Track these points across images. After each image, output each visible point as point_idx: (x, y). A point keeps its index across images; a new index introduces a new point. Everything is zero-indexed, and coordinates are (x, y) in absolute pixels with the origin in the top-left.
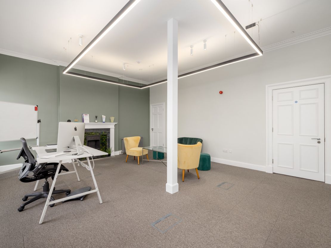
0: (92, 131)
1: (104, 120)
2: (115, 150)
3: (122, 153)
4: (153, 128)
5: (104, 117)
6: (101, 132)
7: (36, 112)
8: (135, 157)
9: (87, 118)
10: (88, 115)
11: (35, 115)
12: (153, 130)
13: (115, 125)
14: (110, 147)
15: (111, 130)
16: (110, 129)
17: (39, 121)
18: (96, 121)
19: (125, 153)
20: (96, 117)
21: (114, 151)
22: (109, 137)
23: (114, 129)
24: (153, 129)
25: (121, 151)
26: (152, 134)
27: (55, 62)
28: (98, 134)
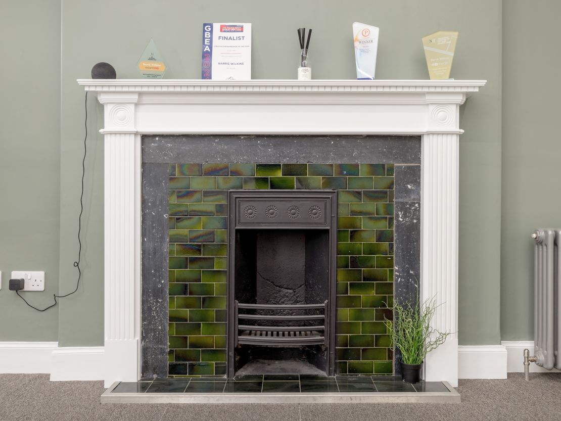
3: (534, 368)
5: (367, 38)
6: (341, 167)
9: (233, 52)
10: (248, 27)
13: (466, 109)
15: (427, 145)
22: (414, 211)
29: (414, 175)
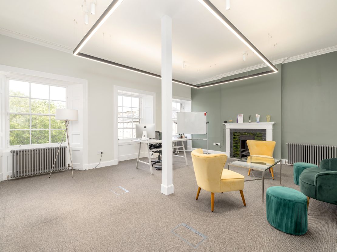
0: (245, 131)
1: (258, 120)
5: (258, 116)
6: (255, 133)
7: (206, 116)
9: (241, 118)
10: (243, 115)
11: (205, 119)
16: (266, 129)
17: (207, 123)
18: (250, 121)
20: (250, 117)
25: (284, 160)
27: (217, 77)
28: (252, 134)
29: (265, 134)
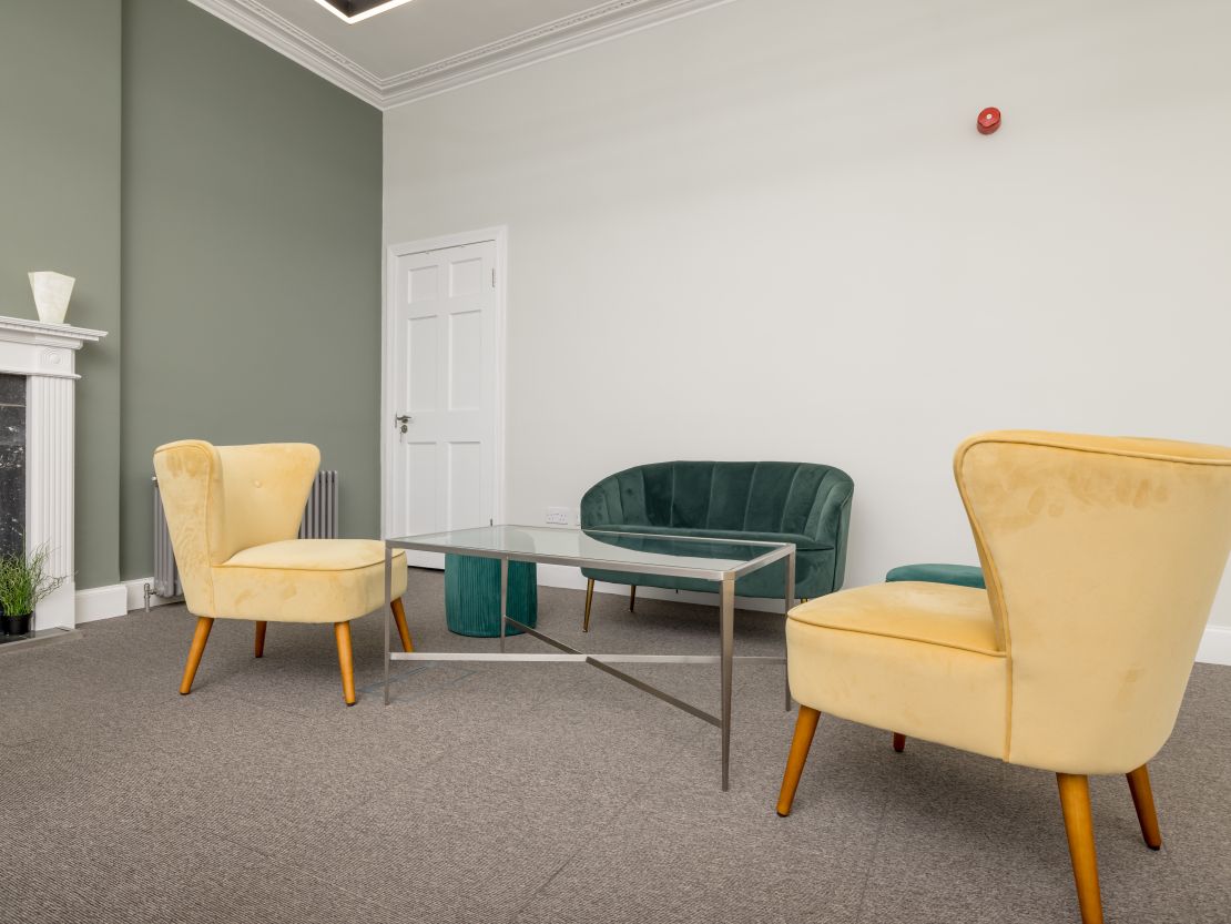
2: (83, 577)
3: (153, 601)
4: (408, 412)
8: (262, 626)
12: (404, 430)
14: (21, 551)
15: (34, 390)
16: (23, 378)
19: (177, 601)
21: (70, 583)
22: (17, 455)
23: (69, 387)
24: (405, 419)
25: (139, 585)
26: (396, 453)
29: (17, 416)
